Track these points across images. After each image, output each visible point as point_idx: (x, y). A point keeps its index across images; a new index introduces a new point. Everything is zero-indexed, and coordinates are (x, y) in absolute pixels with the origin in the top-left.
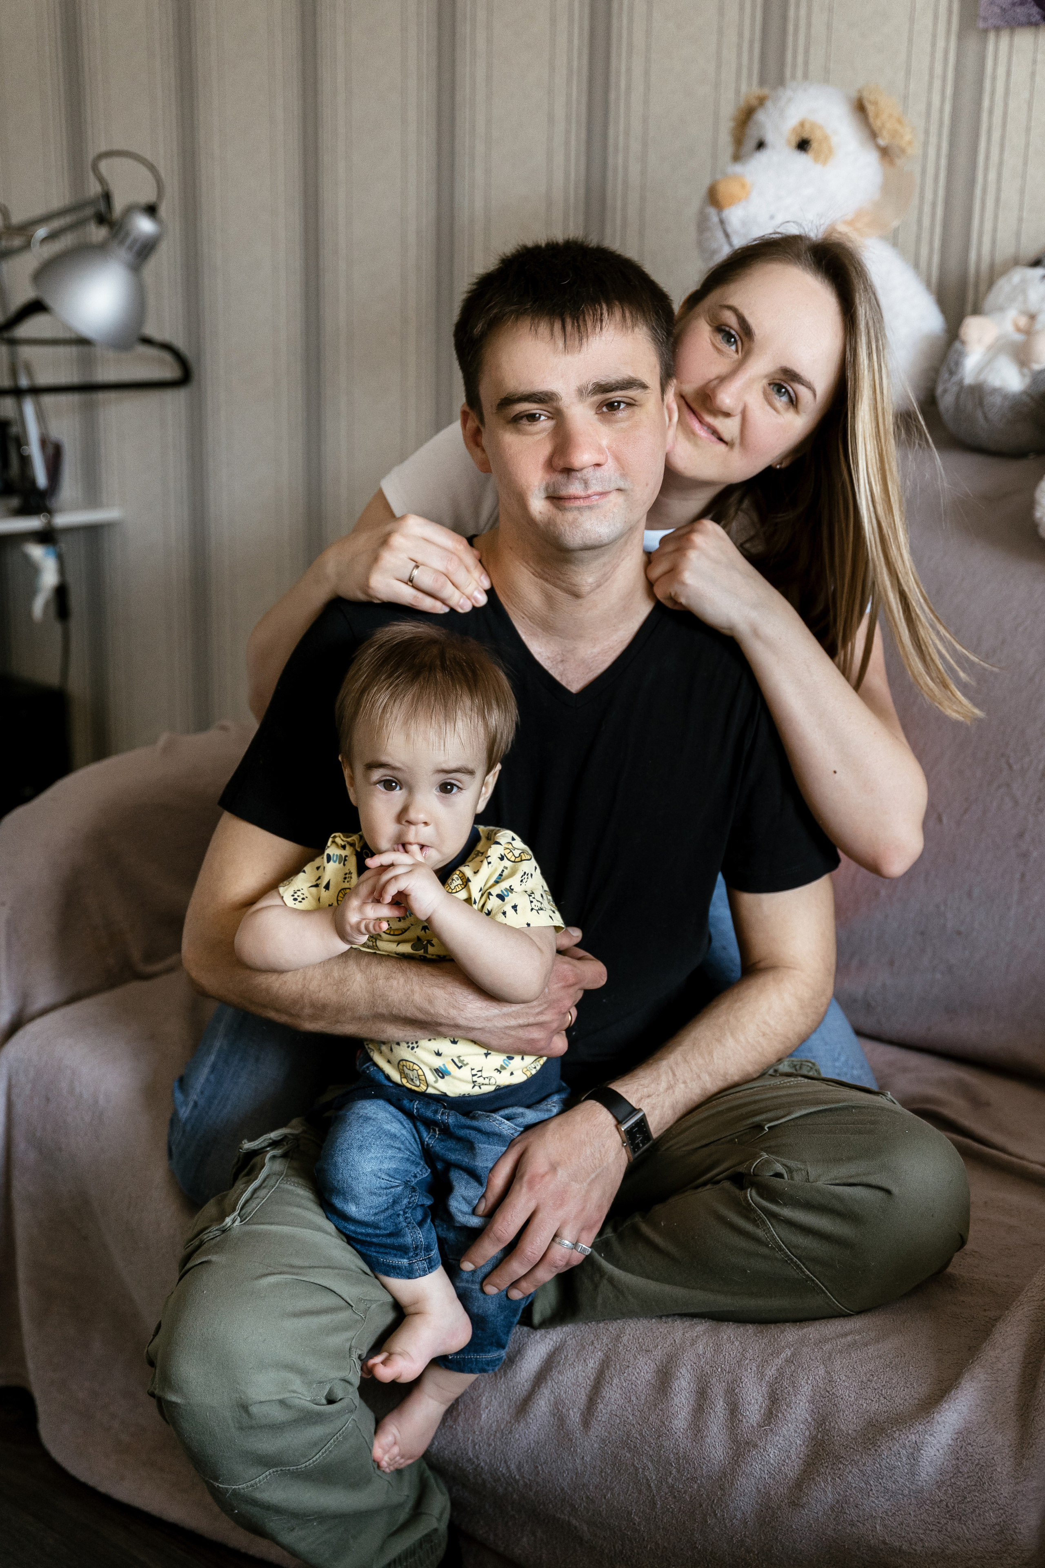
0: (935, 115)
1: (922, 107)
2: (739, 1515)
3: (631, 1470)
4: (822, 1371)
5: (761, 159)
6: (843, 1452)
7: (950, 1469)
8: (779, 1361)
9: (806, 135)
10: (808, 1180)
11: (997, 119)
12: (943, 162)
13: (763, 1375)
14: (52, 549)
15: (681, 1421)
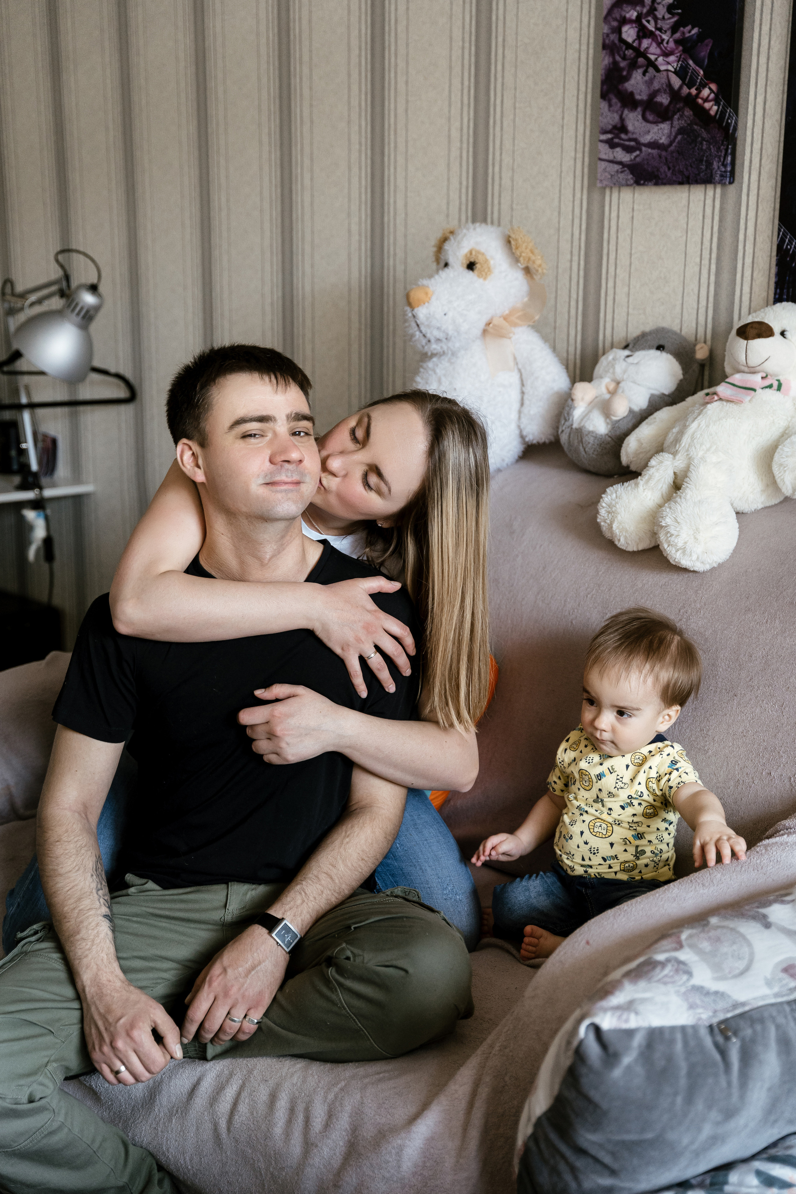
0: (576, 243)
1: (568, 236)
3: (252, 1161)
4: (358, 1096)
5: (445, 274)
6: (362, 1151)
7: (420, 1164)
8: (336, 1089)
9: (472, 260)
10: (363, 963)
11: (612, 247)
12: (582, 273)
13: (326, 1098)
14: (42, 513)
15: (278, 1130)
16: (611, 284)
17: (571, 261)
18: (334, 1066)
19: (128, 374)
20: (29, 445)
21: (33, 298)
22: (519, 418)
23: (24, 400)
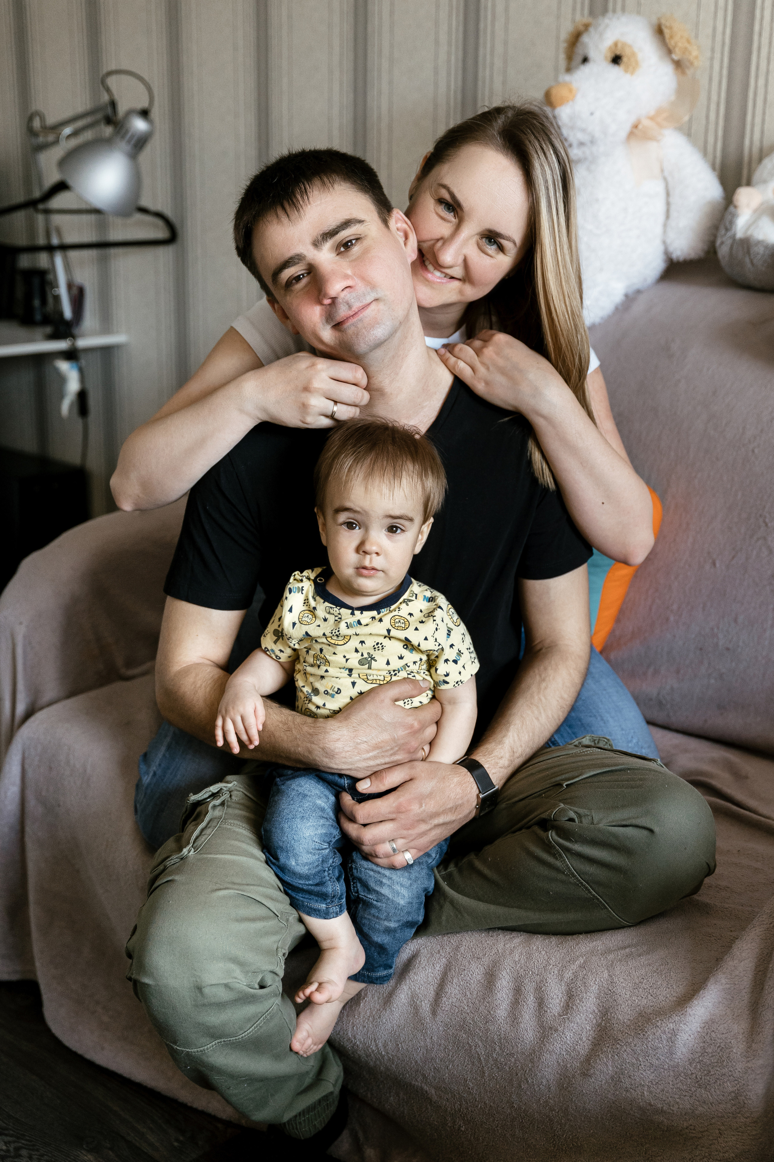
1: (710, 31)
2: (544, 1082)
3: (467, 1047)
4: (606, 975)
5: (585, 70)
6: (620, 1036)
7: (699, 1050)
8: (574, 967)
9: (618, 53)
10: (592, 823)
11: (765, 40)
12: (725, 72)
13: (562, 976)
14: (74, 365)
15: (502, 1011)
16: (761, 82)
17: (712, 59)
19: (168, 212)
20: (63, 291)
21: (67, 131)
22: (665, 232)
23: (55, 241)
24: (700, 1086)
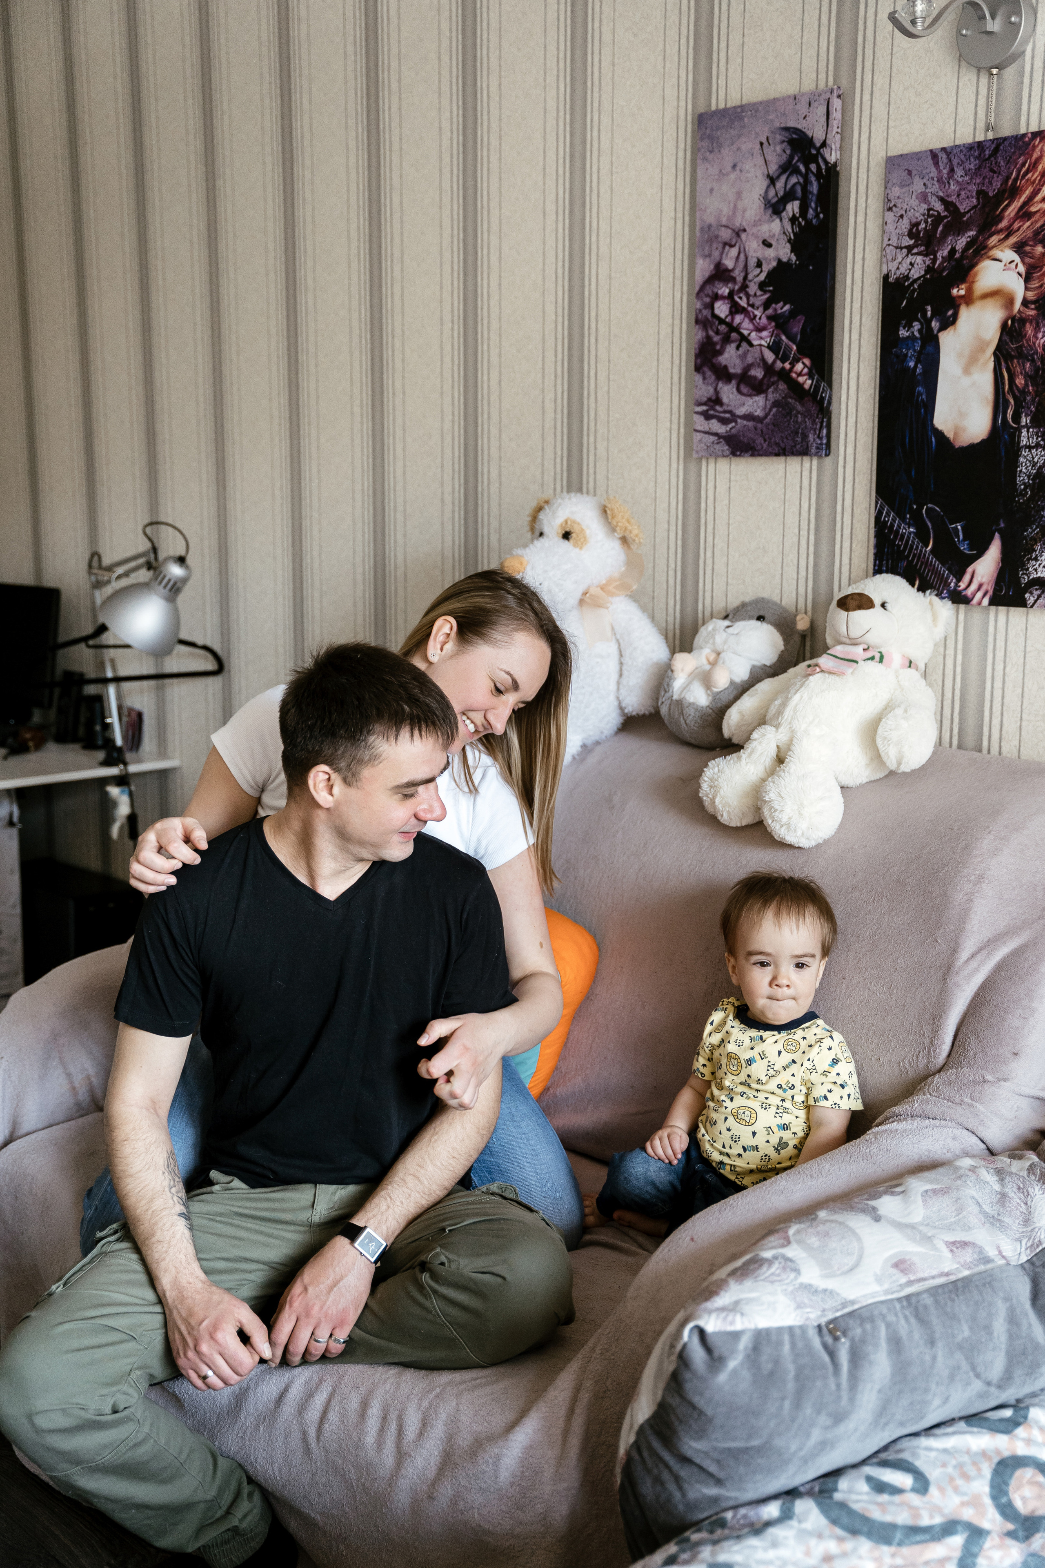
0: (673, 512)
1: (666, 505)
2: (400, 1505)
3: (342, 1472)
4: (454, 1404)
5: (539, 543)
6: (458, 1461)
7: (519, 1474)
8: (431, 1396)
9: (568, 530)
10: (458, 1269)
11: (710, 517)
12: (679, 543)
13: (420, 1405)
14: (126, 789)
15: (370, 1439)
16: (709, 554)
17: (669, 530)
18: (428, 1372)
19: (216, 647)
20: (114, 719)
21: (120, 570)
22: (618, 689)
23: (110, 674)
24: (518, 1508)
